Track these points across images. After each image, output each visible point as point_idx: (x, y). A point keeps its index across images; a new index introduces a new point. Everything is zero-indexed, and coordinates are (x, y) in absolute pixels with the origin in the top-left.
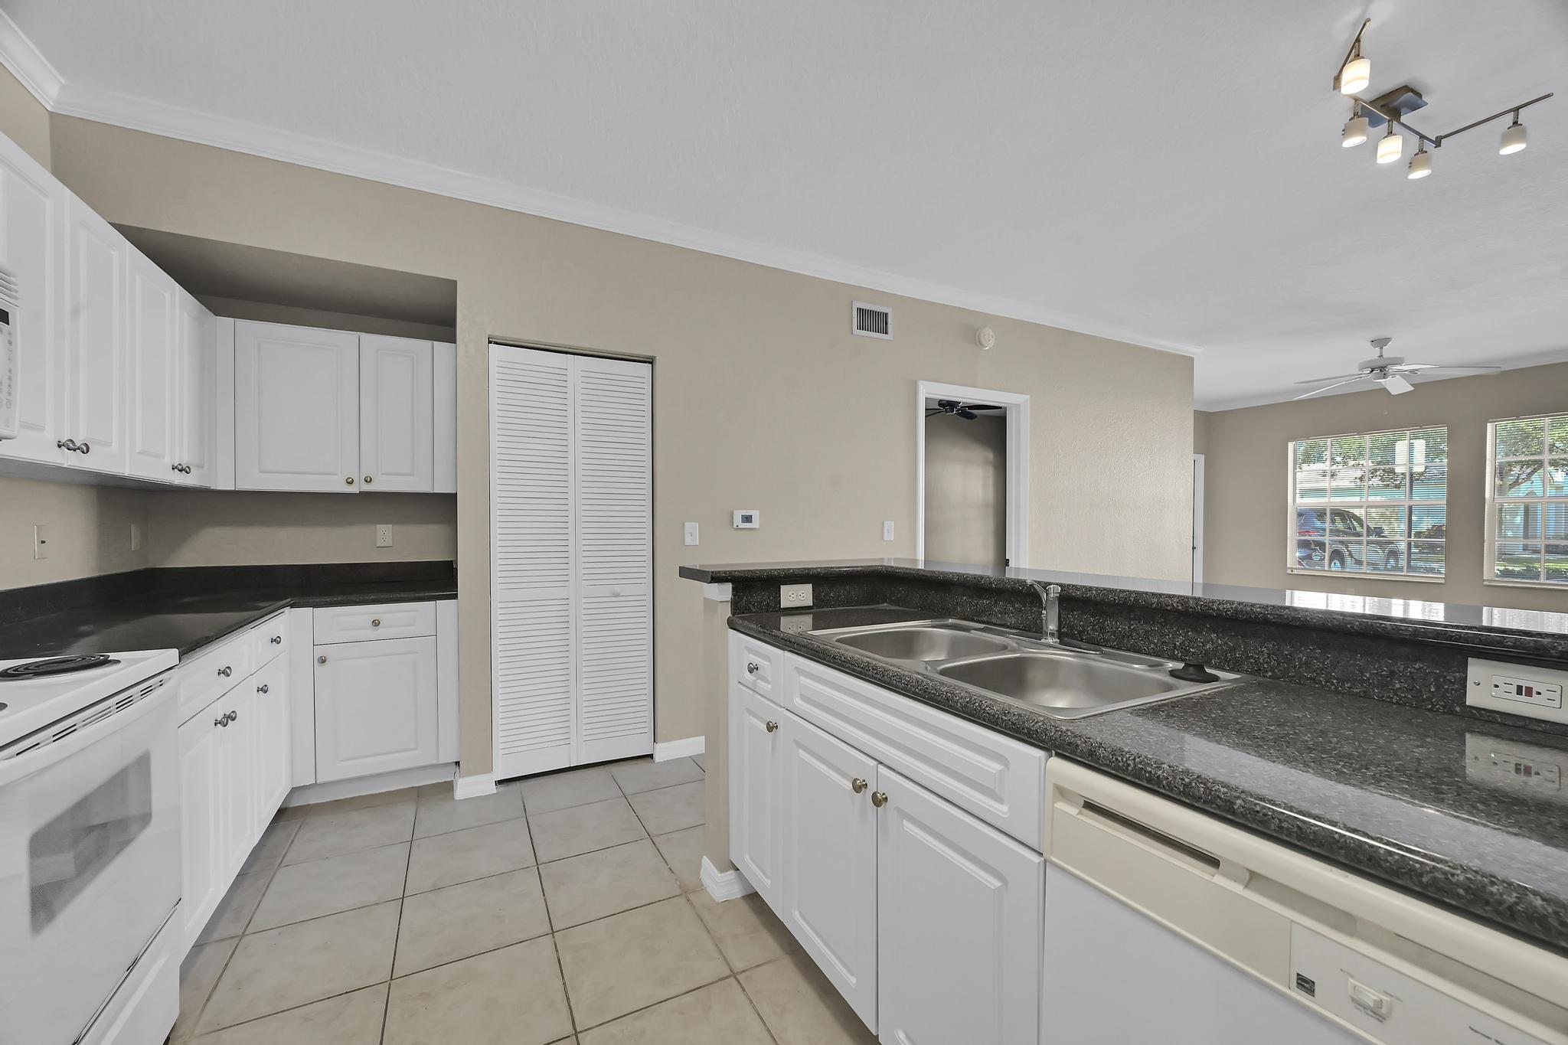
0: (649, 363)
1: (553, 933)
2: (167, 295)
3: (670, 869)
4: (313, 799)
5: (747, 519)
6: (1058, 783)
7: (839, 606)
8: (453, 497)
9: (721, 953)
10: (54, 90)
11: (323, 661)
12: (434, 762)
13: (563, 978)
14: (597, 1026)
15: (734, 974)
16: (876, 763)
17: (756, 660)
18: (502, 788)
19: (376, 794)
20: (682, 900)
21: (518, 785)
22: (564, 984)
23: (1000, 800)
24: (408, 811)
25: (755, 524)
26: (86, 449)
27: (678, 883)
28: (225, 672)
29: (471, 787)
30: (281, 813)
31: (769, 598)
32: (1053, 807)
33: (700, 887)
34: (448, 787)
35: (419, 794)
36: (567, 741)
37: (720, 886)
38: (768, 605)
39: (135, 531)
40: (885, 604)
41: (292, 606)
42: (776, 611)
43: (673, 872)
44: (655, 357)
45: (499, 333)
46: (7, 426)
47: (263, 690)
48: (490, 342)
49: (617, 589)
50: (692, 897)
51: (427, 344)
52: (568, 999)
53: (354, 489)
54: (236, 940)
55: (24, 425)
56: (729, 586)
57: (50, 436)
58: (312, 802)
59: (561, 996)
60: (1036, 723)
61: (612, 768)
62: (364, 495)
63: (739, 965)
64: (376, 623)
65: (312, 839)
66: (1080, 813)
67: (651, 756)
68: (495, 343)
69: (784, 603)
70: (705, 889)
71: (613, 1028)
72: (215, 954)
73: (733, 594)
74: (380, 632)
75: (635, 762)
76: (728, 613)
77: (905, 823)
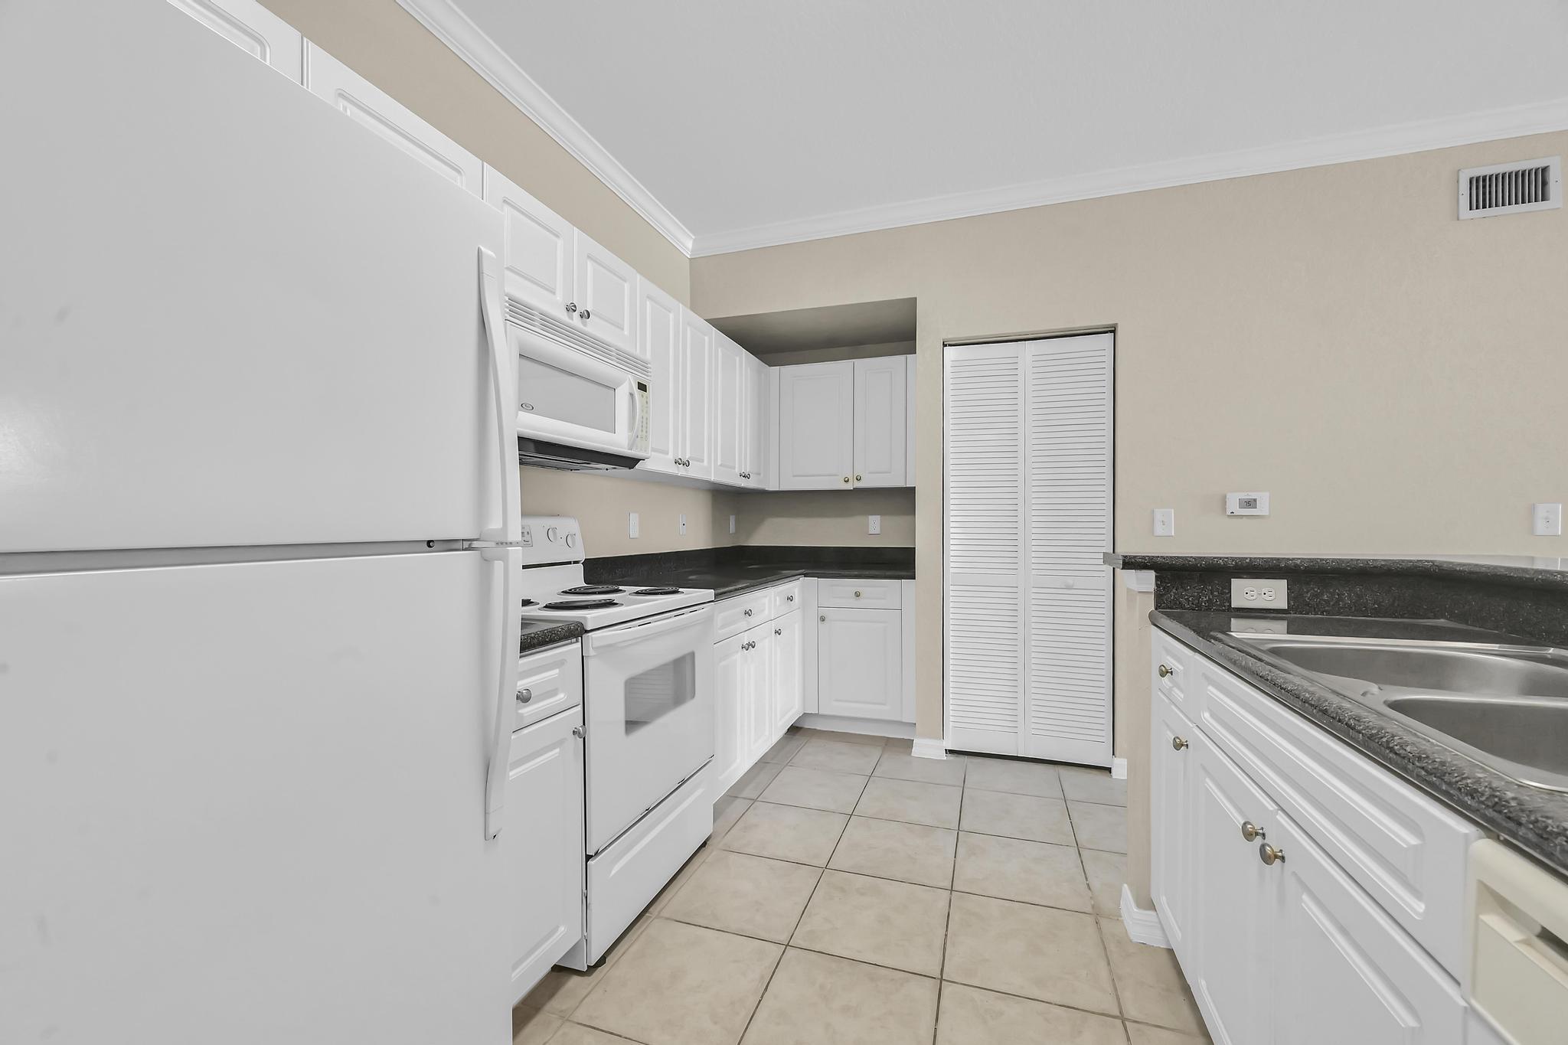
0: (1111, 332)
1: (952, 890)
2: (738, 359)
3: (1088, 885)
4: (820, 726)
5: (1250, 503)
6: (1482, 879)
7: (1340, 614)
8: (911, 491)
9: (1116, 990)
10: (690, 244)
11: (823, 619)
12: (898, 719)
13: (947, 930)
14: (961, 984)
15: (1122, 1018)
16: (1276, 808)
17: (1171, 663)
18: (951, 757)
19: (855, 734)
20: (1090, 920)
21: (966, 759)
22: (946, 935)
23: (1417, 893)
24: (875, 753)
25: (1262, 509)
26: (687, 464)
27: (1093, 903)
28: (748, 613)
29: (928, 749)
30: (794, 730)
31: (1212, 593)
32: (1477, 918)
33: (1116, 917)
34: (908, 744)
35: (888, 744)
36: (1015, 730)
37: (1137, 925)
38: (1210, 600)
39: (732, 519)
40: (1442, 620)
41: (806, 575)
42: (1224, 611)
43: (1090, 889)
44: (1117, 324)
45: (950, 336)
46: (645, 451)
47: (778, 632)
48: (945, 345)
49: (1070, 581)
50: (1104, 922)
51: (903, 357)
52: (945, 949)
53: (849, 486)
54: (753, 801)
55: (654, 450)
56: (1151, 575)
57: (671, 457)
58: (818, 728)
59: (939, 942)
60: (1463, 779)
61: (1061, 770)
62: (857, 491)
63: (1132, 1012)
64: (857, 595)
65: (810, 752)
66: (1526, 942)
67: (1109, 770)
68: (950, 345)
69: (1236, 602)
70: (1122, 922)
71: (976, 994)
72: (739, 806)
73: (1157, 585)
74: (861, 602)
75: (1089, 771)
76: (1150, 604)
77: (1305, 897)
